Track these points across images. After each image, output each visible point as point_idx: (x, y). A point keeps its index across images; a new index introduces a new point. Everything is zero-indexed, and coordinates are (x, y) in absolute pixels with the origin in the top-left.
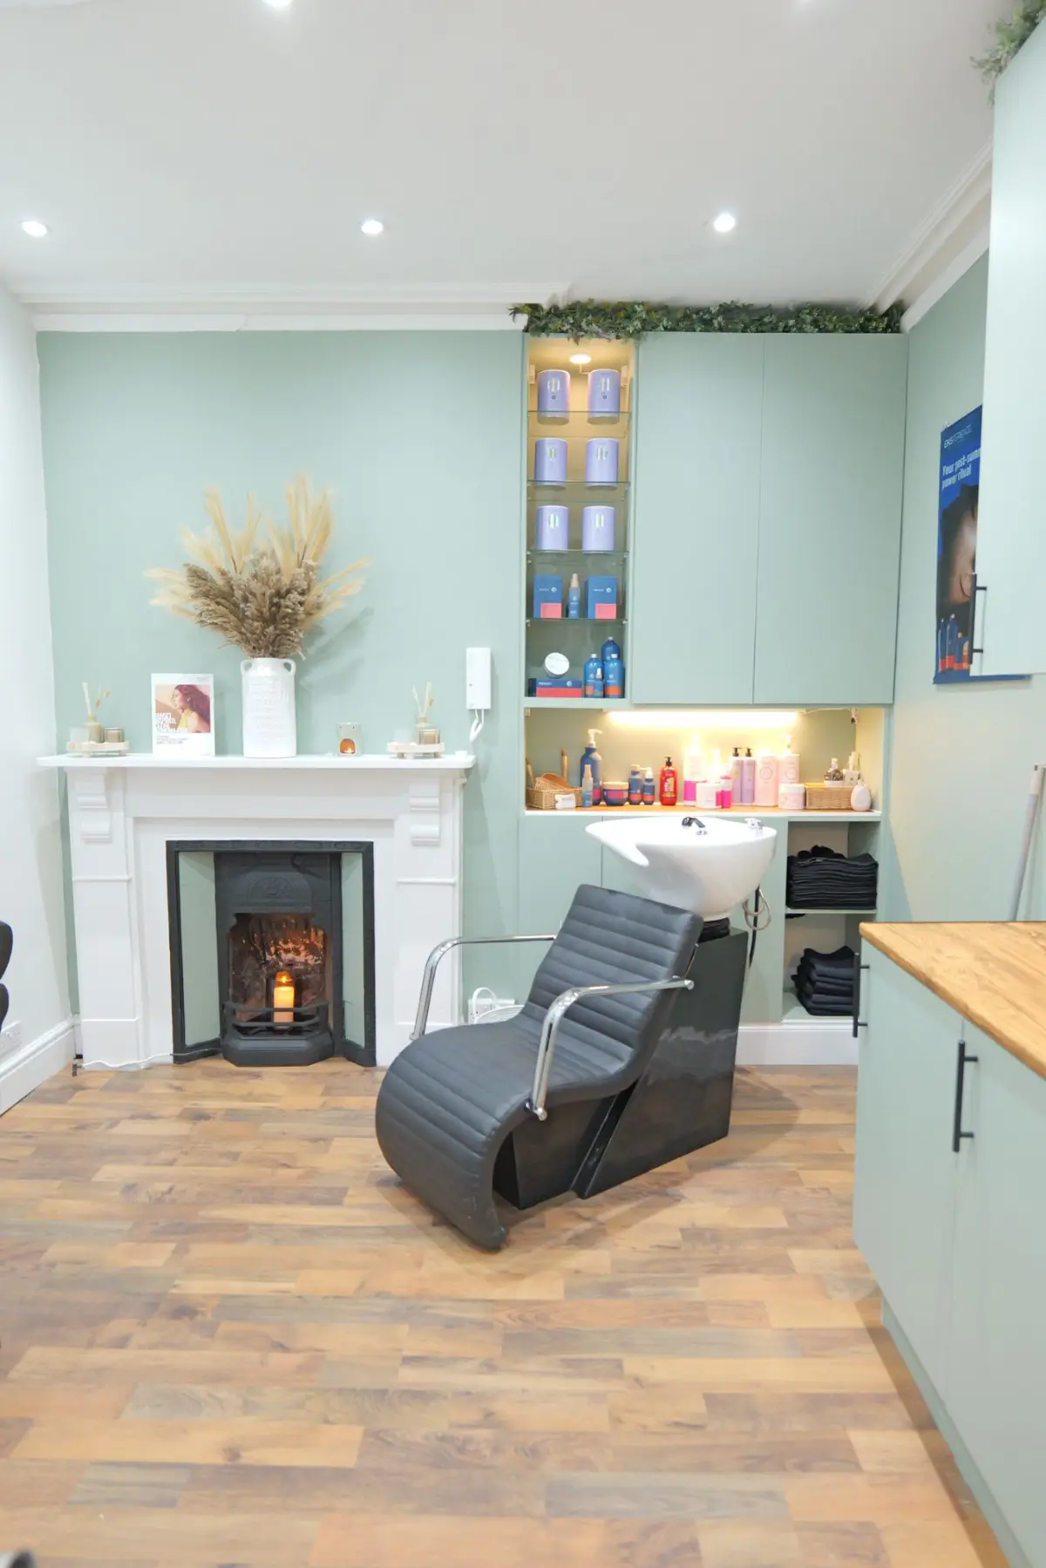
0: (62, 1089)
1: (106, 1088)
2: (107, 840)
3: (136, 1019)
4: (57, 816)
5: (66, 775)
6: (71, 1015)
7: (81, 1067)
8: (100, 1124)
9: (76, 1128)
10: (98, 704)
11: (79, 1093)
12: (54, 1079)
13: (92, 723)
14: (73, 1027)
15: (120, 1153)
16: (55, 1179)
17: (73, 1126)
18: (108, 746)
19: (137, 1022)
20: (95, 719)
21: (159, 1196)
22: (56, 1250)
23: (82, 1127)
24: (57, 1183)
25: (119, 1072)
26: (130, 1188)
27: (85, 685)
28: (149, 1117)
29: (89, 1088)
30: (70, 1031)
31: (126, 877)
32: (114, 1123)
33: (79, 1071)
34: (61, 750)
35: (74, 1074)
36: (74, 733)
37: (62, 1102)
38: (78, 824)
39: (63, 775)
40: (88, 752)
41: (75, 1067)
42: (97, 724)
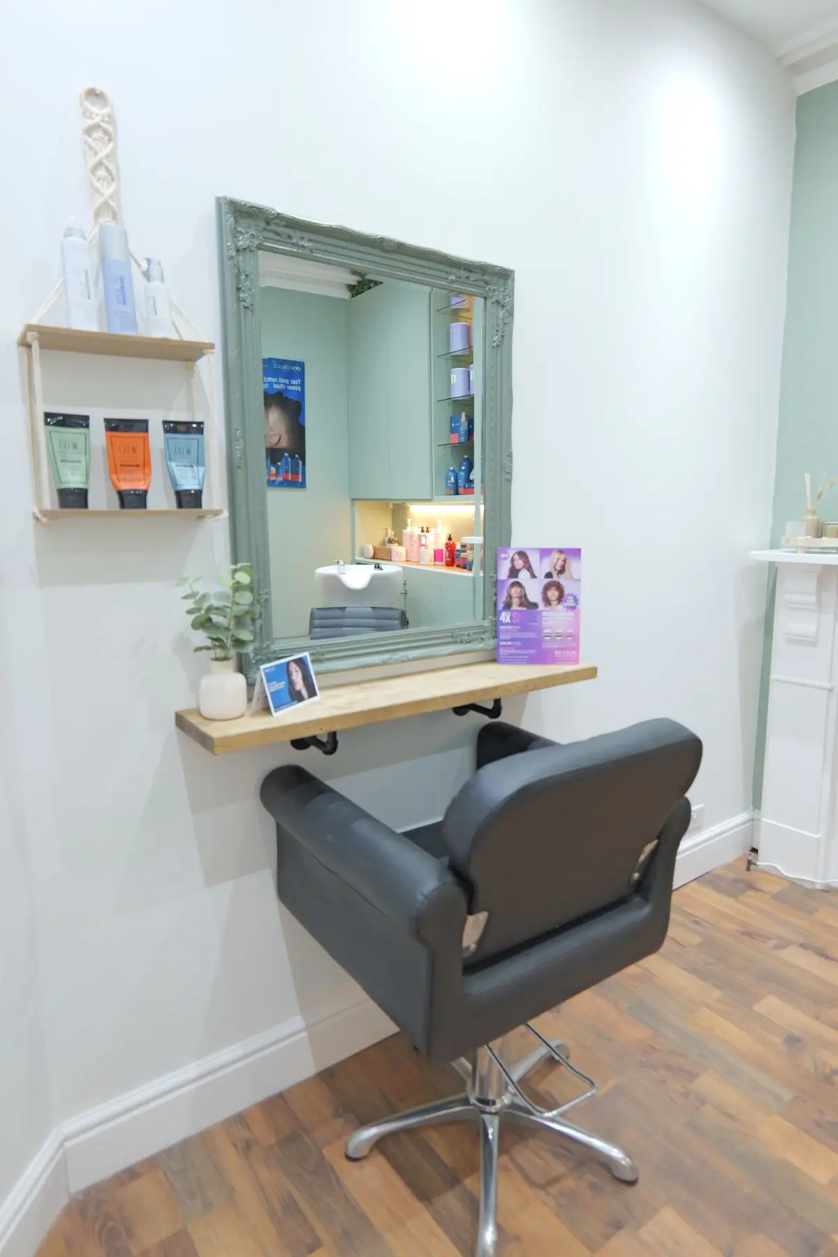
0: (736, 881)
1: (777, 897)
2: (811, 642)
3: (818, 836)
4: (763, 610)
5: (777, 568)
6: (752, 808)
7: (755, 864)
8: (770, 939)
9: (743, 933)
10: (819, 497)
11: (751, 893)
12: (729, 867)
13: (810, 517)
14: (753, 820)
15: (789, 989)
16: (718, 987)
17: (742, 930)
18: (825, 541)
19: (818, 839)
20: (814, 512)
21: (827, 1071)
22: (707, 1083)
23: (750, 934)
24: (717, 993)
25: (793, 884)
26: (793, 1041)
27: (807, 477)
28: (822, 954)
29: (761, 891)
30: (751, 823)
31: (826, 685)
32: (783, 944)
33: (752, 867)
34: (774, 545)
35: (748, 869)
36: (789, 526)
37: (733, 895)
38: (784, 623)
39: (773, 570)
40: (803, 547)
41: (750, 863)
42: (815, 518)
